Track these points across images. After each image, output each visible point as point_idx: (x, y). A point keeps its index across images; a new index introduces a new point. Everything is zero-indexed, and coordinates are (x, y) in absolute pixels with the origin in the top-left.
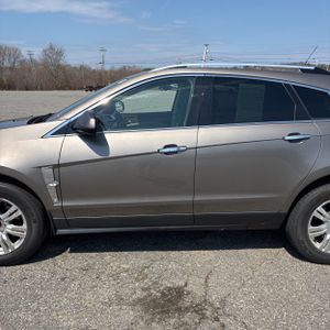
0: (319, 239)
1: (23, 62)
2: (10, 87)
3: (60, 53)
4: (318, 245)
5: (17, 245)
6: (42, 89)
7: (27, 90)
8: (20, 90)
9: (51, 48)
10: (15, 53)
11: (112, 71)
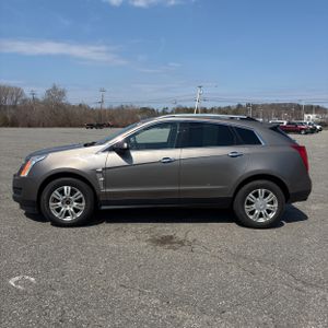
0: (252, 213)
1: (25, 101)
2: (14, 124)
3: (62, 93)
4: (251, 217)
5: (79, 215)
6: (44, 126)
7: (29, 126)
8: (23, 126)
9: (55, 88)
10: (18, 92)
11: (110, 110)
